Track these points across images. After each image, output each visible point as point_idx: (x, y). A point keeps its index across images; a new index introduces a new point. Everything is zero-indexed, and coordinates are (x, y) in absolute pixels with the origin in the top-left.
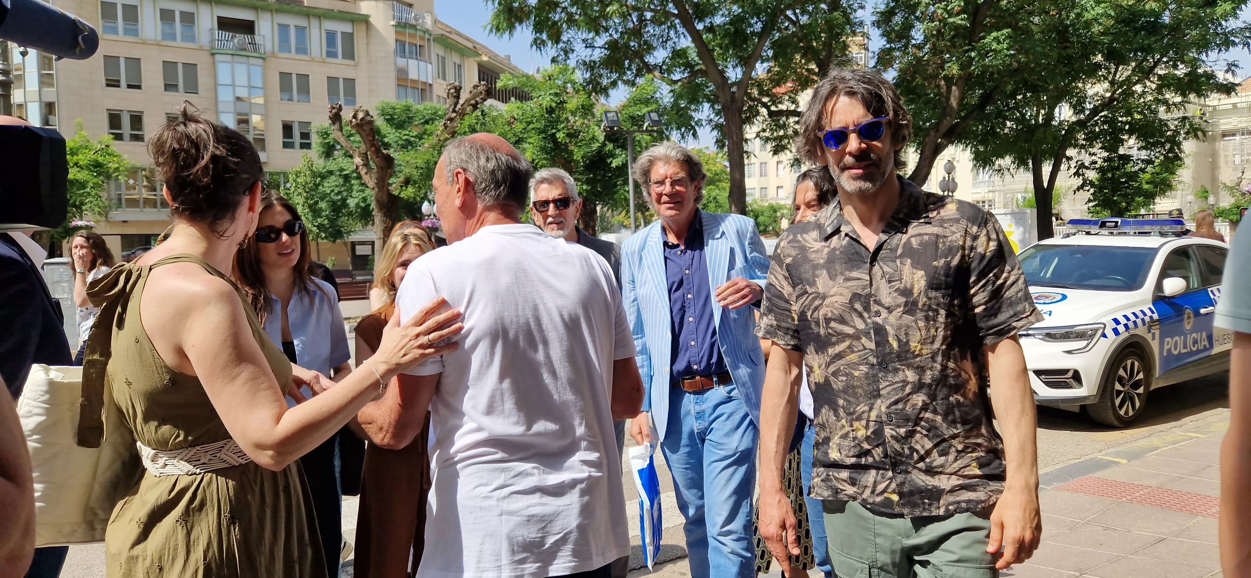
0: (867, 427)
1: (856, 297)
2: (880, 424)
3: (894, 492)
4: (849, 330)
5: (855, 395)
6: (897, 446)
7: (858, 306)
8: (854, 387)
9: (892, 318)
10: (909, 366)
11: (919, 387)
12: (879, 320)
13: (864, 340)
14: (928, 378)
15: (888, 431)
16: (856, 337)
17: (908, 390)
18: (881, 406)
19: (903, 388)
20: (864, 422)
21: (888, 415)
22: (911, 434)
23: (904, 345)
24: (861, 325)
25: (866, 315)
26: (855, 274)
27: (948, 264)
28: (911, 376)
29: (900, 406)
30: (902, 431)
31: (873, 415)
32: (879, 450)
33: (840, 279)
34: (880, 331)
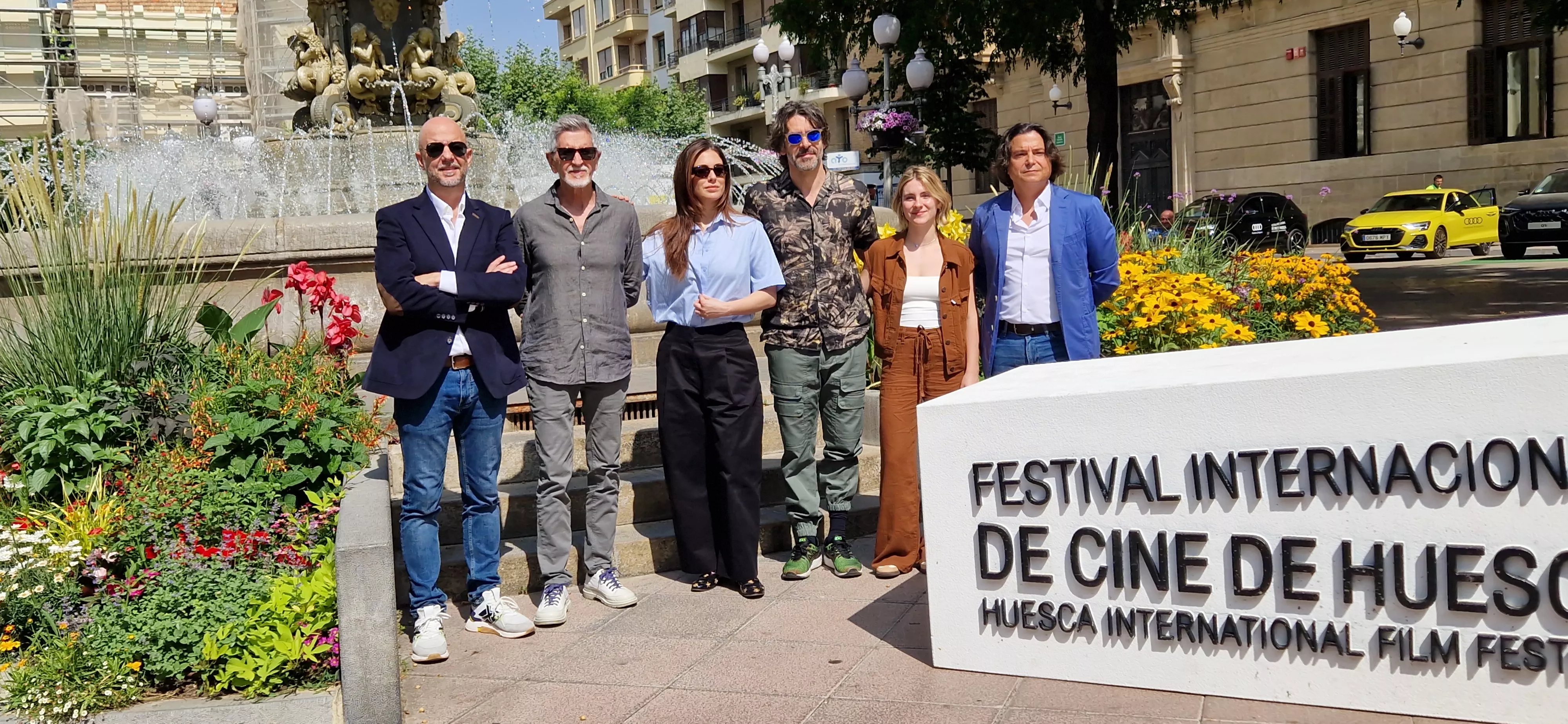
0: (808, 304)
1: (803, 231)
2: (816, 301)
3: (819, 339)
4: (800, 250)
5: (802, 286)
6: (824, 313)
7: (805, 237)
8: (801, 282)
9: (824, 244)
10: (830, 271)
11: (835, 282)
12: (816, 244)
13: (808, 255)
14: (839, 277)
15: (820, 305)
16: (803, 254)
17: (830, 283)
18: (816, 292)
19: (828, 282)
20: (807, 301)
21: (821, 296)
22: (830, 307)
23: (829, 259)
24: (806, 248)
25: (808, 241)
26: (802, 218)
27: (850, 215)
28: (831, 276)
29: (826, 291)
30: (827, 305)
31: (812, 297)
32: (814, 316)
33: (794, 221)
34: (817, 250)
